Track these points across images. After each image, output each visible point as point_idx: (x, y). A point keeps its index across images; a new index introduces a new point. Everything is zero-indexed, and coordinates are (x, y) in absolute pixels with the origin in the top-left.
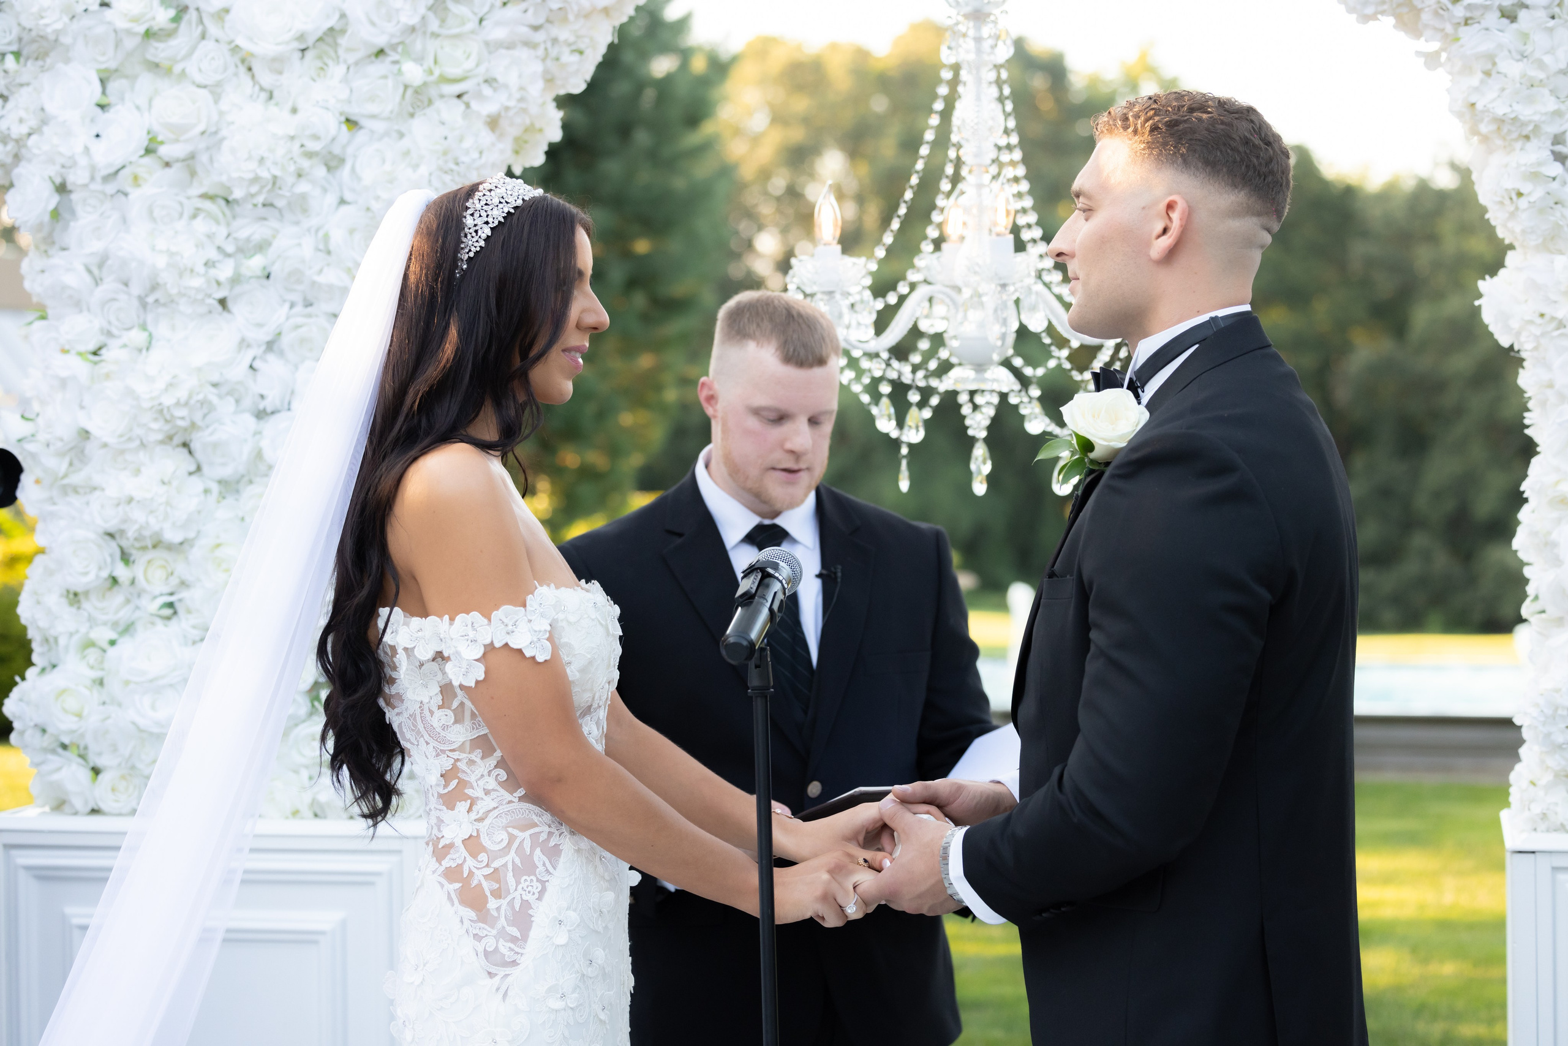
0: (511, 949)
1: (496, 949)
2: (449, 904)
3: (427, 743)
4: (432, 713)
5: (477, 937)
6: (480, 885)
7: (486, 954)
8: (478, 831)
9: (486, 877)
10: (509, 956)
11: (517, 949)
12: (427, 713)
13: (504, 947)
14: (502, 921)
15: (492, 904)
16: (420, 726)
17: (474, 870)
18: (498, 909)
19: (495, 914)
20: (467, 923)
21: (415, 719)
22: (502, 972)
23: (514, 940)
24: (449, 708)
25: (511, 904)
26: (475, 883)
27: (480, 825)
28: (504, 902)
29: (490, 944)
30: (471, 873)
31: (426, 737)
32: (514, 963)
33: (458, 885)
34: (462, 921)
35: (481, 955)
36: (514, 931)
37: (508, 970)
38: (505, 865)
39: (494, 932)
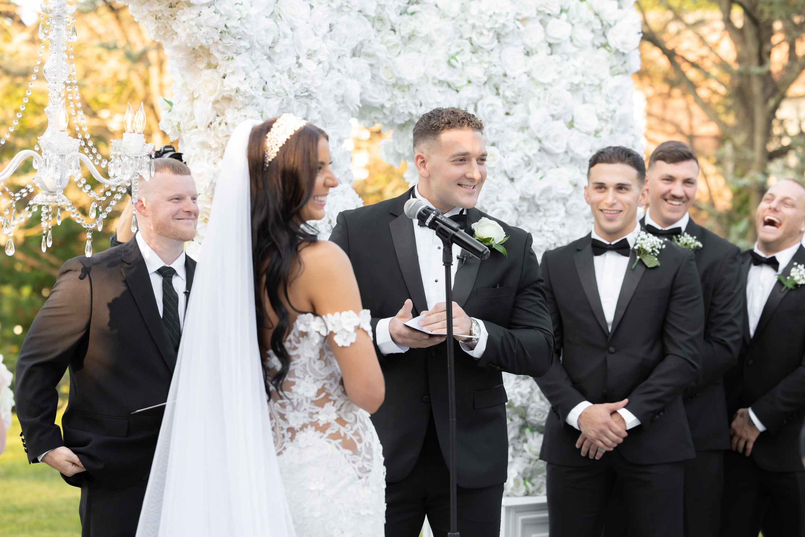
0: (368, 465)
1: (363, 467)
2: (337, 450)
3: (310, 376)
4: (314, 362)
5: (354, 462)
6: (351, 439)
7: (359, 468)
8: (339, 415)
9: (353, 434)
10: (368, 468)
11: (371, 464)
12: (312, 362)
13: (366, 464)
14: (364, 453)
15: (359, 446)
16: (308, 369)
17: (346, 432)
18: (361, 448)
19: (360, 450)
20: (348, 457)
21: (305, 366)
22: (365, 476)
23: (369, 460)
24: (322, 360)
25: (365, 445)
26: (348, 438)
27: (339, 412)
28: (362, 445)
29: (360, 464)
30: (345, 434)
31: (311, 374)
32: (370, 471)
33: (340, 441)
34: (345, 456)
35: (357, 470)
36: (368, 457)
37: (368, 474)
38: (358, 429)
39: (361, 458)
